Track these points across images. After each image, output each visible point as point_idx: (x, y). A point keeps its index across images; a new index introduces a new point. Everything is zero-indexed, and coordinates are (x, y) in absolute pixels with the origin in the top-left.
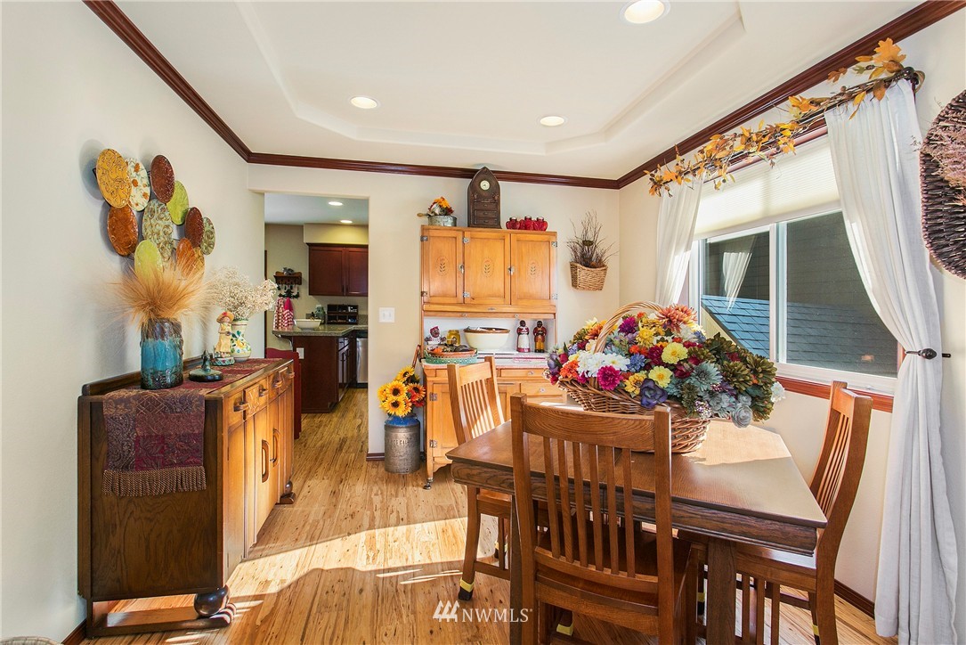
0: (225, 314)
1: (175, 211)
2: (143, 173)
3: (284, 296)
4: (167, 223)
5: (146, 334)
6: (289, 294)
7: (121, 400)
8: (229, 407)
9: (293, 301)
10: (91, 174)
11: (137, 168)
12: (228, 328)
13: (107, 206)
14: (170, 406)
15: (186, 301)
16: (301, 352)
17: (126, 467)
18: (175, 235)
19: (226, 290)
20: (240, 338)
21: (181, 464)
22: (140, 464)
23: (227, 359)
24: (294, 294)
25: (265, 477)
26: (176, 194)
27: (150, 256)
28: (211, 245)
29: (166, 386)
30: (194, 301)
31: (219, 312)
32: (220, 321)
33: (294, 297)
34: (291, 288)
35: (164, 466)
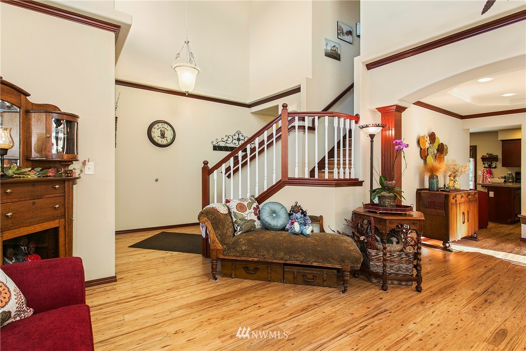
0: (451, 174)
1: (436, 145)
2: (428, 138)
3: (487, 168)
4: (434, 150)
5: (430, 178)
6: (490, 166)
7: (425, 192)
8: (451, 197)
9: (493, 170)
10: (418, 142)
11: (427, 137)
12: (452, 179)
13: (421, 149)
14: (436, 195)
15: (439, 170)
16: (492, 194)
17: (426, 208)
18: (436, 152)
19: (452, 167)
20: (457, 182)
21: (439, 209)
22: (429, 207)
23: (452, 188)
24: (493, 166)
25: (464, 223)
26: (436, 141)
27: (430, 159)
28: (447, 153)
29: (434, 191)
30: (442, 170)
31: (449, 173)
32: (450, 176)
33: (493, 168)
34: (491, 163)
35: (434, 209)
